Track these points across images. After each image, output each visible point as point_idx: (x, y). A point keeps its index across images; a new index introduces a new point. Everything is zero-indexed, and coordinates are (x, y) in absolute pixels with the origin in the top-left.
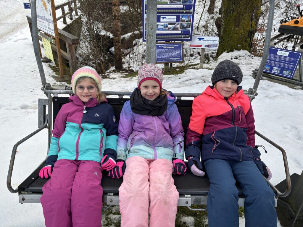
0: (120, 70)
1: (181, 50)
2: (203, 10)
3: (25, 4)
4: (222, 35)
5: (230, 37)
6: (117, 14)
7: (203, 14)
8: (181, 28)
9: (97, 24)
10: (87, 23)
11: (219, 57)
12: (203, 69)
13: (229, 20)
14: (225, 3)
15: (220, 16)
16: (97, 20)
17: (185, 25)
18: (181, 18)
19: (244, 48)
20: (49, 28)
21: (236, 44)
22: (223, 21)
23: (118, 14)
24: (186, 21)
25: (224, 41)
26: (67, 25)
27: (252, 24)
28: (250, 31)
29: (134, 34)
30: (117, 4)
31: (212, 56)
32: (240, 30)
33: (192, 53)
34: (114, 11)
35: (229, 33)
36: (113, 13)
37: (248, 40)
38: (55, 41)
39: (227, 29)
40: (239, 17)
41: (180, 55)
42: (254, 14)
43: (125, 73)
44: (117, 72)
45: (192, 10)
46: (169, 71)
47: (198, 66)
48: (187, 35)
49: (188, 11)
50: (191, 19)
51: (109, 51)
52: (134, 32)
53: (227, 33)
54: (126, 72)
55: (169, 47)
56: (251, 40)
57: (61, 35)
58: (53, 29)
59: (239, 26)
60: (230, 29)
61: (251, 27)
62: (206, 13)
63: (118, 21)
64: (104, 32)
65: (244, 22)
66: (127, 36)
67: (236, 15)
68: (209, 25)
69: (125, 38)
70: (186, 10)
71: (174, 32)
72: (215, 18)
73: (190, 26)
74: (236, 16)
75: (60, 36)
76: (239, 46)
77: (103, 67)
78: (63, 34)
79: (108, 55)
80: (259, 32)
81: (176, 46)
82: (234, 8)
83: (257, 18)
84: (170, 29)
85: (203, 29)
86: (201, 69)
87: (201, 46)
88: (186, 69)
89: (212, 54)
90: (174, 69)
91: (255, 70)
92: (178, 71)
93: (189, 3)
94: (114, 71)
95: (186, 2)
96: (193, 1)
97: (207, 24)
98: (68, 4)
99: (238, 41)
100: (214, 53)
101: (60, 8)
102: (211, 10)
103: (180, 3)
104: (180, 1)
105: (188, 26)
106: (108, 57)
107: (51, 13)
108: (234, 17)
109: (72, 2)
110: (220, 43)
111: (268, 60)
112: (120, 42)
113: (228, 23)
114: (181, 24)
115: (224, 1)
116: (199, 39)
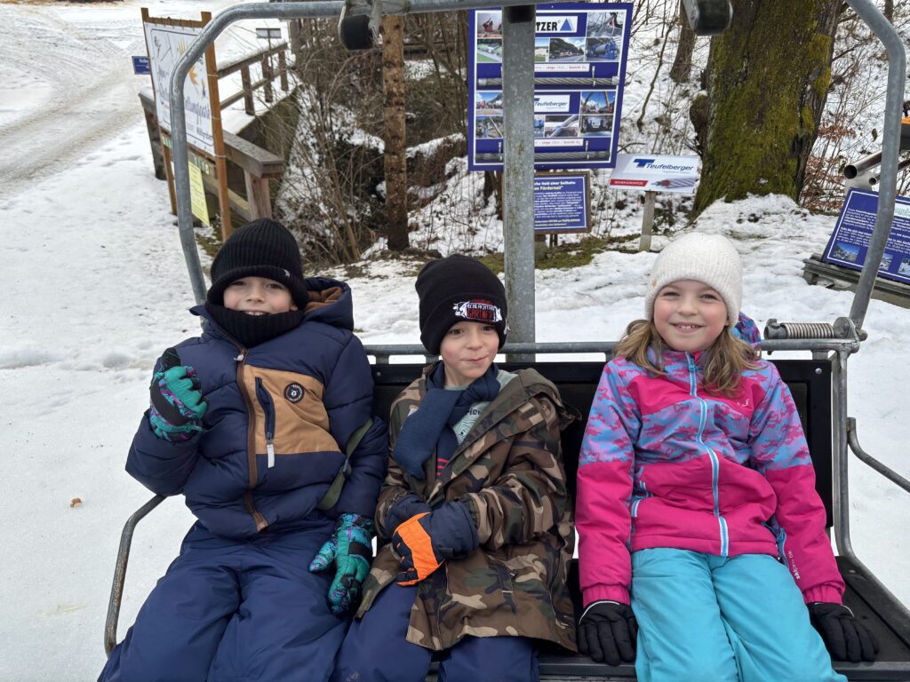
0: (401, 254)
1: (581, 195)
2: (655, 72)
3: (136, 60)
4: (710, 150)
5: (736, 154)
6: (395, 90)
7: (656, 84)
8: (582, 131)
9: (341, 113)
10: (312, 110)
11: (700, 214)
12: (651, 251)
13: (731, 107)
14: (718, 56)
15: (704, 93)
16: (343, 102)
17: (595, 121)
18: (584, 102)
19: (778, 189)
20: (198, 131)
21: (753, 176)
22: (714, 107)
23: (398, 88)
24: (597, 109)
25: (716, 168)
26: (256, 117)
27: (803, 117)
28: (797, 137)
29: (449, 141)
30: (396, 60)
31: (685, 207)
32: (767, 134)
33: (621, 197)
34: (386, 81)
35: (733, 144)
36: (385, 87)
37: (792, 163)
38: (215, 168)
39: (727, 133)
40: (762, 96)
41: (579, 210)
42: (809, 87)
43: (416, 263)
44: (392, 258)
45: (616, 79)
46: (546, 257)
47: (634, 241)
48: (601, 150)
49: (603, 80)
50: (613, 103)
51: (374, 191)
52: (451, 137)
53: (727, 143)
54: (418, 259)
55: (547, 186)
56: (802, 165)
57: (233, 153)
58: (210, 133)
59: (762, 123)
60: (735, 131)
61: (801, 126)
62: (665, 80)
63: (399, 110)
64: (361, 138)
65: (779, 111)
66: (429, 147)
67: (753, 90)
68: (673, 115)
69: (422, 154)
70: (598, 79)
71: (561, 142)
72: (691, 94)
73: (610, 124)
74: (752, 95)
75: (231, 154)
76: (763, 181)
77: (353, 242)
78: (238, 148)
79: (371, 204)
80: (829, 138)
81: (567, 183)
82: (746, 71)
83: (818, 98)
84: (549, 133)
85: (656, 127)
86: (644, 253)
87: (644, 183)
88: (599, 252)
89: (683, 202)
90: (561, 251)
91: (813, 258)
92: (574, 258)
93: (609, 58)
94: (384, 256)
95: (598, 55)
96: (618, 52)
97: (668, 113)
98: (261, 57)
99: (760, 169)
100: (689, 199)
101: (236, 70)
102: (680, 72)
103: (582, 59)
104: (581, 52)
105: (604, 125)
106: (371, 209)
107: (207, 89)
108: (747, 97)
109: (271, 51)
110: (704, 173)
111: (852, 228)
112: (401, 172)
113: (727, 114)
114: (585, 121)
115: (716, 50)
116: (637, 164)
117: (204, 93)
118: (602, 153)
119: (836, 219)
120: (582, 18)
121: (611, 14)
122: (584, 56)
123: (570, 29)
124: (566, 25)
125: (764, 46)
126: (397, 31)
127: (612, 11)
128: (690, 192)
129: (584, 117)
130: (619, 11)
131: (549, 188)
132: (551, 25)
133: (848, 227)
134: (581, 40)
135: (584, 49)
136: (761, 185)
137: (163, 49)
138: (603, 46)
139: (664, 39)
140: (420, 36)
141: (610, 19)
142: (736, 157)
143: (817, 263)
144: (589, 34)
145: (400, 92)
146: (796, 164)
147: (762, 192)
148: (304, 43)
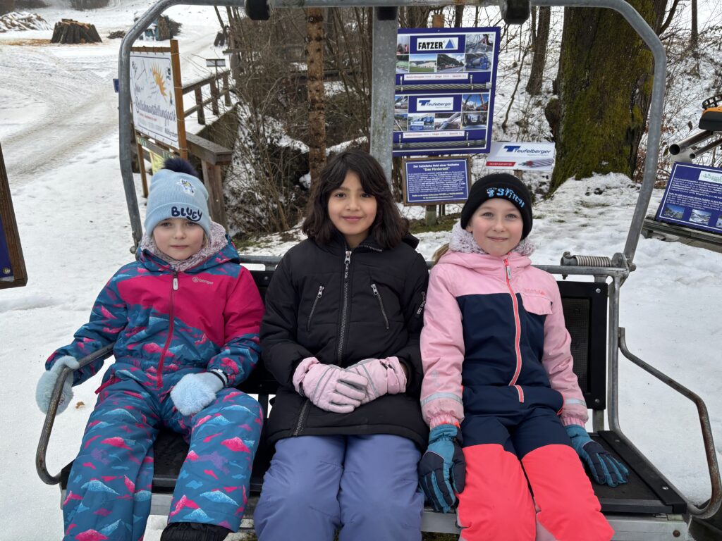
1: (464, 174)
2: (515, 86)
4: (562, 140)
5: (582, 143)
6: (317, 98)
7: (515, 96)
8: (464, 125)
9: (271, 123)
10: (250, 120)
11: (556, 190)
13: (577, 106)
14: (566, 69)
15: (556, 97)
16: (273, 115)
17: (474, 117)
18: (464, 102)
19: (617, 169)
20: (166, 131)
21: (597, 159)
22: (564, 108)
23: (320, 97)
24: (475, 108)
25: (568, 154)
26: (206, 126)
27: (634, 113)
28: (629, 129)
29: (355, 143)
30: (318, 76)
31: (541, 190)
32: (606, 127)
34: (310, 91)
35: (579, 135)
36: (309, 96)
37: (627, 149)
39: (575, 127)
40: (602, 98)
41: (462, 186)
42: (637, 91)
45: (489, 84)
46: (437, 223)
48: (479, 139)
49: (479, 86)
50: (487, 104)
51: (298, 182)
52: (357, 140)
53: (574, 134)
55: (437, 167)
56: (634, 150)
57: (192, 146)
58: (176, 132)
59: (602, 118)
60: (580, 125)
61: (633, 120)
62: (522, 93)
63: (320, 113)
64: (288, 141)
65: (615, 109)
66: (340, 148)
67: (594, 94)
68: (530, 119)
70: (475, 85)
71: (447, 134)
72: (543, 103)
73: (485, 119)
74: (593, 97)
75: (191, 148)
76: (604, 163)
77: (284, 218)
79: (295, 192)
81: (453, 165)
82: (588, 79)
83: (645, 98)
84: (438, 126)
85: (517, 129)
87: (513, 164)
89: (540, 186)
90: (448, 219)
91: (648, 218)
93: (483, 69)
95: (474, 66)
96: (490, 64)
97: (526, 118)
98: (211, 80)
99: (601, 153)
100: (544, 183)
101: (192, 90)
102: (534, 87)
103: (462, 70)
104: (461, 64)
105: (481, 120)
106: (296, 195)
107: (174, 98)
108: (590, 99)
109: (218, 76)
110: (558, 158)
111: (678, 193)
112: (322, 161)
113: (575, 113)
114: (466, 116)
115: (564, 64)
116: (507, 149)
117: (171, 102)
118: (480, 141)
119: (664, 191)
120: (462, 39)
121: (484, 35)
122: (464, 67)
123: (453, 47)
124: (450, 44)
125: (602, 59)
126: (319, 53)
127: (485, 33)
128: (549, 170)
129: (464, 114)
130: (490, 33)
131: (439, 169)
132: (438, 44)
133: (674, 192)
134: (461, 55)
135: (463, 62)
136: (604, 166)
137: (139, 71)
138: (479, 60)
139: (520, 63)
140: (333, 62)
141: (484, 39)
142: (582, 146)
143: (652, 222)
144: (468, 50)
145: (321, 100)
146: (630, 150)
147: (604, 172)
148: (242, 71)
